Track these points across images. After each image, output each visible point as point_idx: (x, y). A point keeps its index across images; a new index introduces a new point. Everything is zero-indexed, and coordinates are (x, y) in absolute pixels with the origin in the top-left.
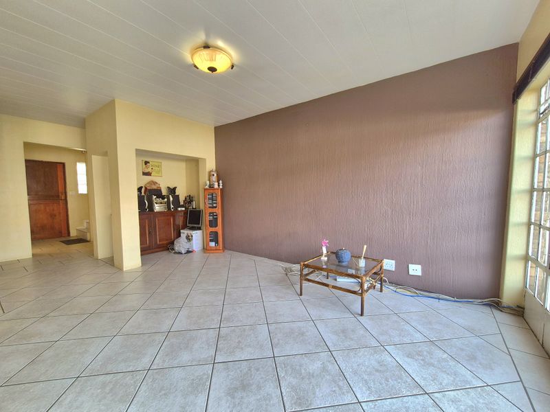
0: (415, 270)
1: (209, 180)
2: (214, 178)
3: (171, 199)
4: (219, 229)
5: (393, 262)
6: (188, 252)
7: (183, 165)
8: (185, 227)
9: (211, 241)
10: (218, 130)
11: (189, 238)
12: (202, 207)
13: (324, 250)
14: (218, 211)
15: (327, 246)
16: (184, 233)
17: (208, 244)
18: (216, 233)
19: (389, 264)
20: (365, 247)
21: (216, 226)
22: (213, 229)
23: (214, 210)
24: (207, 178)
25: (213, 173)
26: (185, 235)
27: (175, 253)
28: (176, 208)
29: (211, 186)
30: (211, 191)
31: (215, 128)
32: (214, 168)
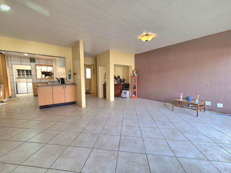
0: (220, 105)
1: (133, 73)
2: (135, 73)
3: (119, 80)
4: (136, 90)
5: (210, 102)
6: (126, 98)
7: (121, 68)
8: (123, 89)
9: (133, 94)
10: (136, 56)
11: (125, 93)
12: (130, 82)
13: (181, 97)
14: (136, 84)
15: (182, 95)
16: (123, 91)
17: (132, 95)
18: (135, 92)
19: (208, 103)
20: (199, 95)
21: (135, 89)
22: (134, 90)
23: (135, 84)
24: (132, 73)
25: (134, 71)
26: (124, 92)
27: (122, 98)
28: (120, 83)
29: (134, 76)
30: (134, 77)
31: (135, 55)
32: (134, 69)
